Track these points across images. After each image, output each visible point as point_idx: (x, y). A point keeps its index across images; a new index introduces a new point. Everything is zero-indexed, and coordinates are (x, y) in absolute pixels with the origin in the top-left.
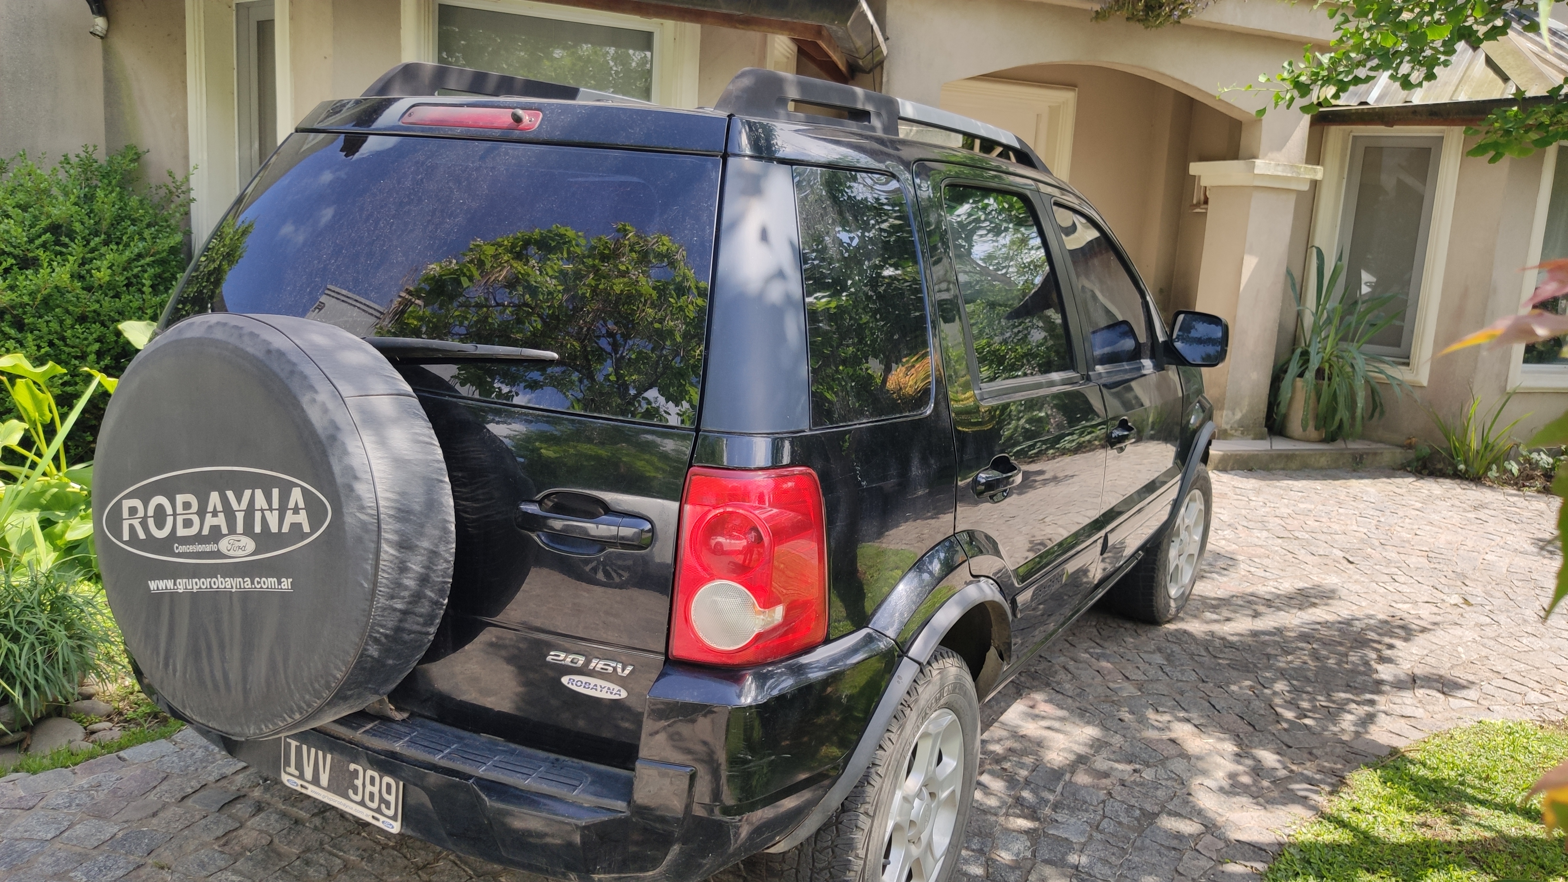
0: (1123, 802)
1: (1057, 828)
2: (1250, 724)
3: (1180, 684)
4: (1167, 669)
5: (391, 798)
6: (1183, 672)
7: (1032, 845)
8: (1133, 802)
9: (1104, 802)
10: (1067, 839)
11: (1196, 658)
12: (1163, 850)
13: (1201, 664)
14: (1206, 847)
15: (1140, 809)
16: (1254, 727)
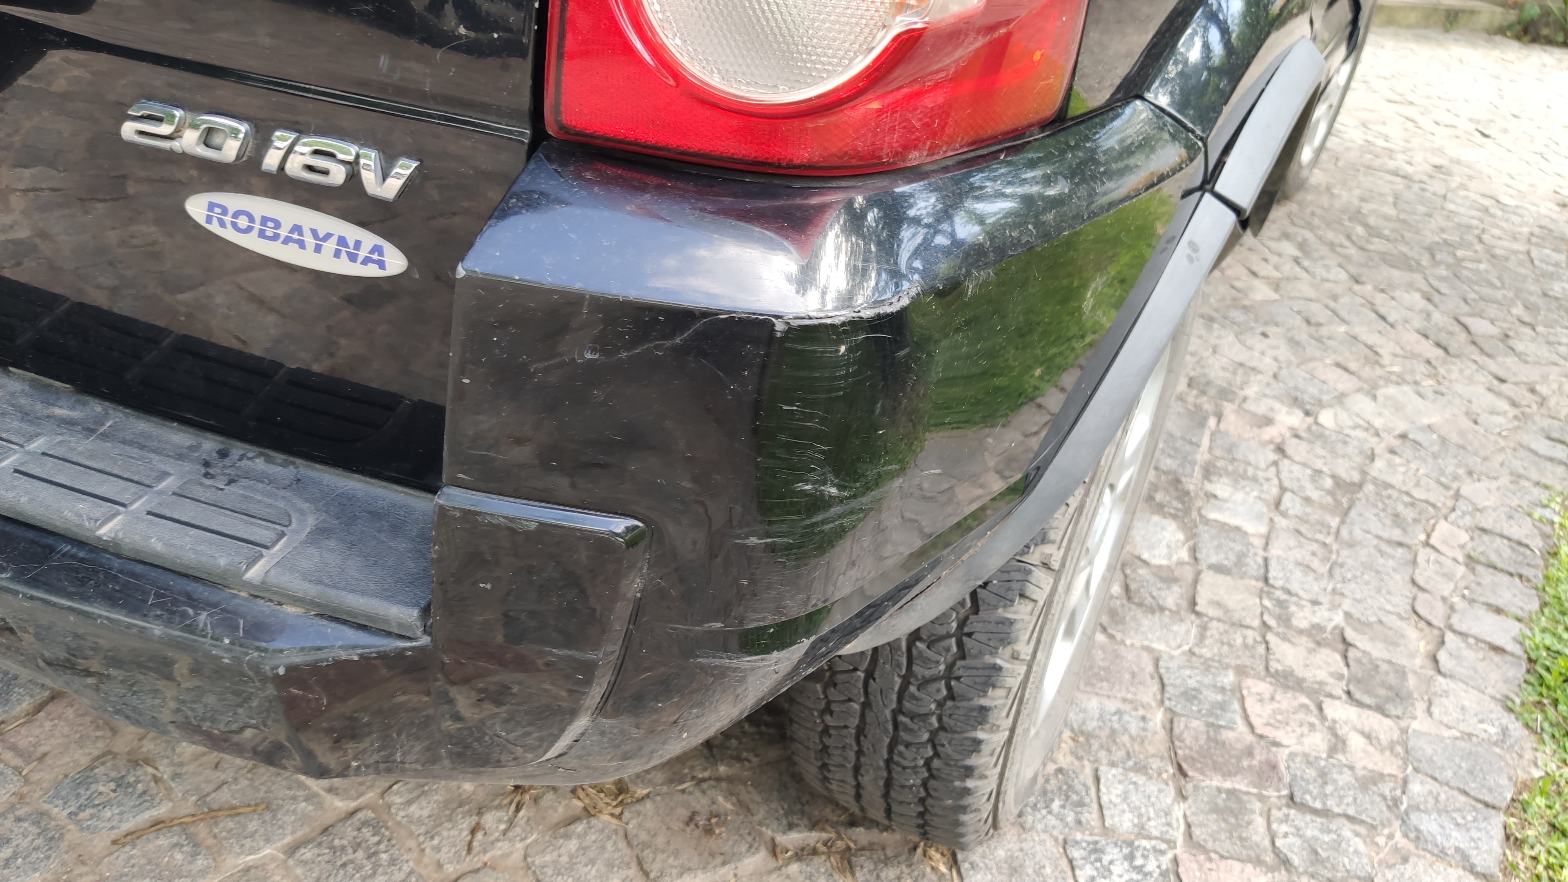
0: (1305, 465)
1: (1220, 509)
2: (1438, 345)
3: (1327, 285)
4: (1306, 263)
6: (1327, 268)
7: (1187, 540)
8: (1319, 464)
9: (1275, 463)
10: (1238, 529)
11: (1338, 249)
12: (1385, 548)
13: (1348, 258)
14: (1445, 542)
15: (1333, 477)
16: (1446, 350)
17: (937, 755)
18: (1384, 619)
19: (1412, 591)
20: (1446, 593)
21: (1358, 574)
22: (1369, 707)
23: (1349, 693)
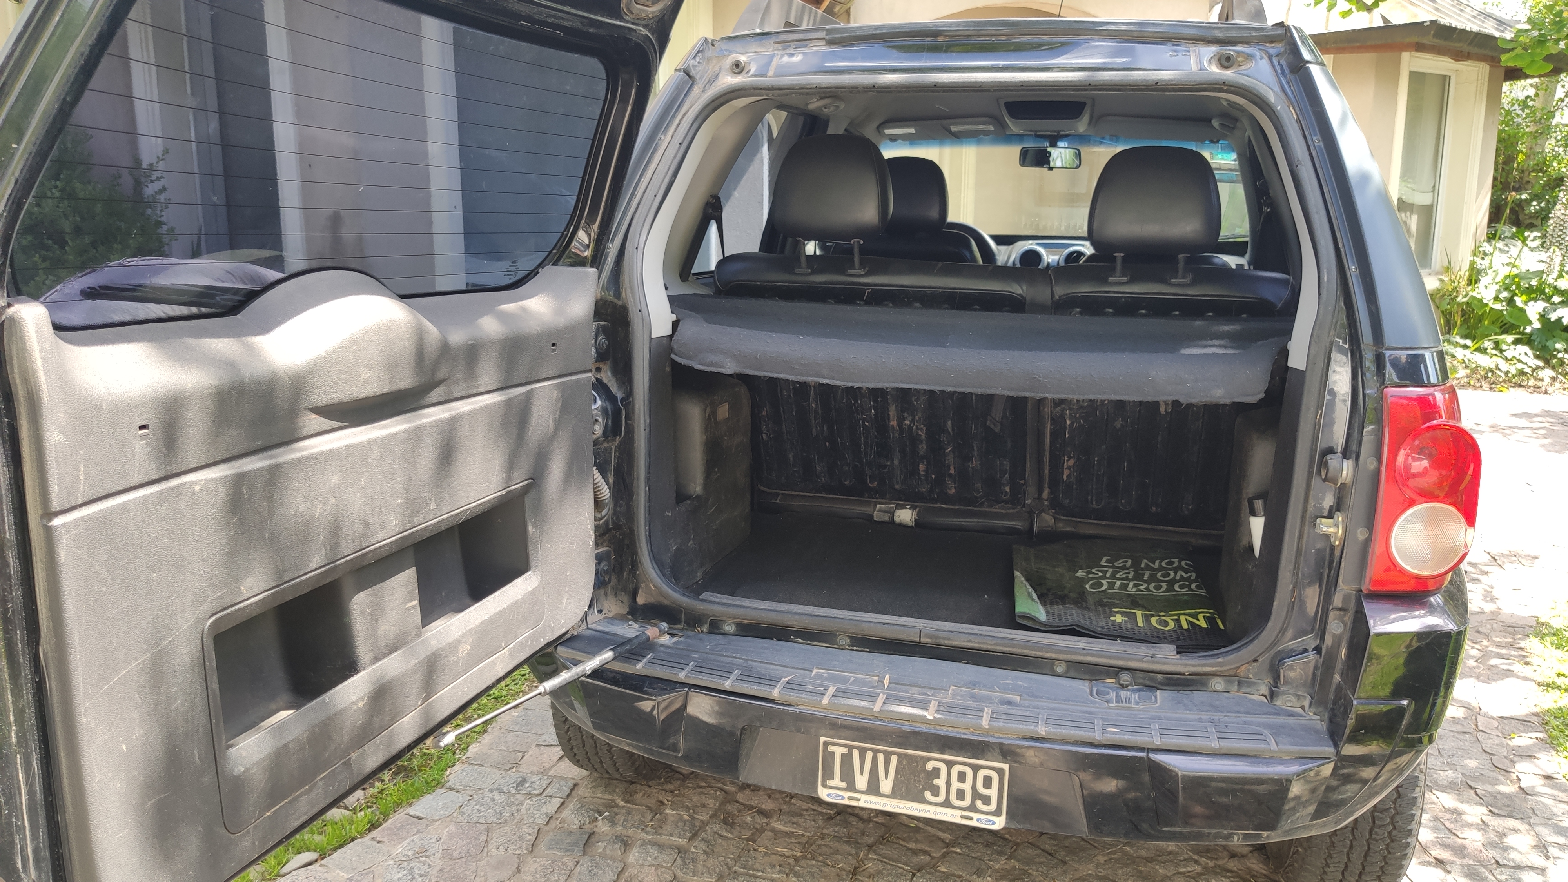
5: (993, 793)
17: (1395, 828)
18: (1483, 773)
19: (1488, 757)
20: (1505, 754)
21: (1455, 752)
22: (1505, 816)
23: (1490, 811)
